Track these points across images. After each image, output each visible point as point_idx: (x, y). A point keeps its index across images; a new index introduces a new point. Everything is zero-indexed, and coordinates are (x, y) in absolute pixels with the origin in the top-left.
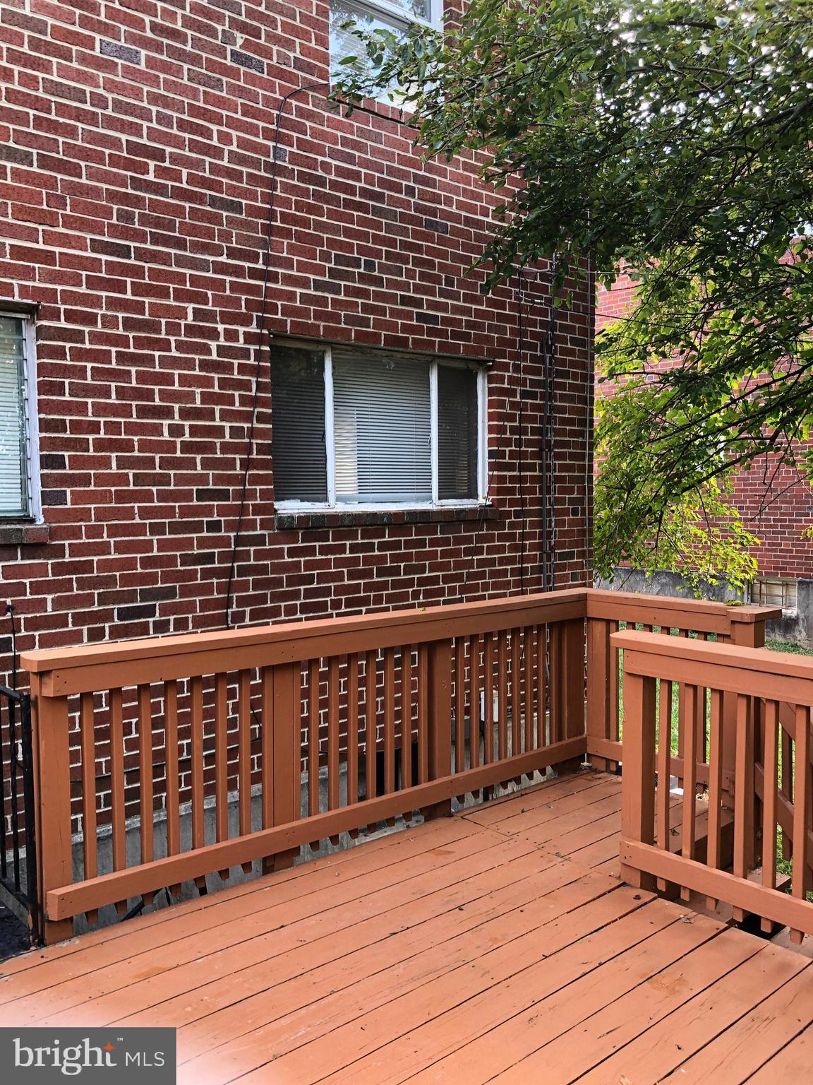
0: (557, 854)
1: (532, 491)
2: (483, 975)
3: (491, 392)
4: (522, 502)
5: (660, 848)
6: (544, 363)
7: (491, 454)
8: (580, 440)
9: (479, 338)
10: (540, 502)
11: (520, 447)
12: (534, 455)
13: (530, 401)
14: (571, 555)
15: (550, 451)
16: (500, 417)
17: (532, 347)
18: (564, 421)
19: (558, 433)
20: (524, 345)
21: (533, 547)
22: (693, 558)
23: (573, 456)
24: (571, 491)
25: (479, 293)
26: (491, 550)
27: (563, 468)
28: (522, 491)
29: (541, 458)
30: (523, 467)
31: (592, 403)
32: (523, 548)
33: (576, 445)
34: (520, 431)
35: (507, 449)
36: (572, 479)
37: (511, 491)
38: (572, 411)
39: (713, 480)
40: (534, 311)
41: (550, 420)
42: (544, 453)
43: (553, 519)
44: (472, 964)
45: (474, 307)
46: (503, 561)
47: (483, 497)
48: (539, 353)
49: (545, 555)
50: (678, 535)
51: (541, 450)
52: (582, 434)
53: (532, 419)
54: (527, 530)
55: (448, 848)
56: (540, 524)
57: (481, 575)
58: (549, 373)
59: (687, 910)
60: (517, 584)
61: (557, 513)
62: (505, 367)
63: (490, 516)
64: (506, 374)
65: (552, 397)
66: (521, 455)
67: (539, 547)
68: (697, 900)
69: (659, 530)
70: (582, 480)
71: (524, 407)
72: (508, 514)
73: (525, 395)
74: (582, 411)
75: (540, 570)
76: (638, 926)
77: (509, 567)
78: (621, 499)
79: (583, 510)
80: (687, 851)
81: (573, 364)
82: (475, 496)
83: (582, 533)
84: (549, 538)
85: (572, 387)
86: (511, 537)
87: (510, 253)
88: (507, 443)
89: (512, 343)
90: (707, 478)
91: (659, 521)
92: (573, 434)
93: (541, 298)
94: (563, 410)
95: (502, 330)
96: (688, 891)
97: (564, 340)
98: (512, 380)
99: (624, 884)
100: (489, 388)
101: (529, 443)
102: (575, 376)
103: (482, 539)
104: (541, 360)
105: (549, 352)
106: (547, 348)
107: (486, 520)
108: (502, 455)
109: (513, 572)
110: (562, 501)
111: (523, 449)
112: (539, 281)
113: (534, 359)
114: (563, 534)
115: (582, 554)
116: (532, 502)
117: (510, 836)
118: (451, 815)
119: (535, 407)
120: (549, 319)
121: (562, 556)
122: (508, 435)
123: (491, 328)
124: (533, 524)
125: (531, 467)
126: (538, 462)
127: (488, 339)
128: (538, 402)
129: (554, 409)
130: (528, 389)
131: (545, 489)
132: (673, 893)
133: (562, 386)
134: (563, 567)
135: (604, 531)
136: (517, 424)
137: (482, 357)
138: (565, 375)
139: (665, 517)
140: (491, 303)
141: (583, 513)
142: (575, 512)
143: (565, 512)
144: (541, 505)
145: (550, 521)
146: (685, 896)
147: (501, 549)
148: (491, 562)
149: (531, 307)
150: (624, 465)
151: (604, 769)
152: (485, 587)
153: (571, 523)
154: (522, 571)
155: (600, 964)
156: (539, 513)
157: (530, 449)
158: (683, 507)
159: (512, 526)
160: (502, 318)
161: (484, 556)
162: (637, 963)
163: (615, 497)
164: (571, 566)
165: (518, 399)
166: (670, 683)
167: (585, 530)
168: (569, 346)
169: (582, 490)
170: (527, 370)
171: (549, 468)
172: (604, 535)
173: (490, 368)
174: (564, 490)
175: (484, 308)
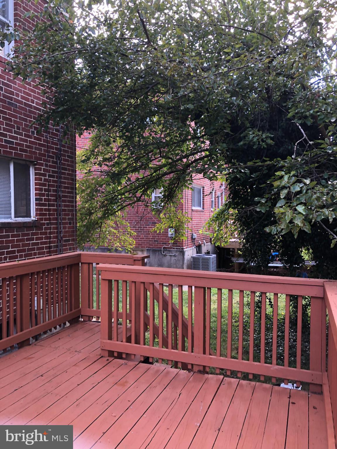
0: (76, 351)
1: (53, 215)
2: (56, 396)
3: (36, 174)
4: (50, 219)
5: (115, 341)
6: (57, 164)
7: (36, 199)
8: (72, 195)
9: (31, 152)
10: (56, 219)
11: (48, 197)
12: (54, 200)
13: (52, 179)
14: (69, 240)
15: (60, 199)
16: (40, 184)
17: (53, 157)
18: (65, 187)
19: (63, 192)
20: (49, 156)
21: (54, 237)
22: (113, 241)
23: (69, 201)
24: (68, 215)
25: (31, 134)
26: (37, 239)
27: (65, 206)
28: (49, 215)
29: (56, 202)
30: (49, 205)
31: (76, 181)
32: (50, 238)
33: (70, 197)
34: (48, 190)
35: (43, 198)
36: (69, 210)
37: (45, 215)
38: (68, 183)
39: (119, 212)
40: (53, 143)
41: (60, 187)
42: (58, 200)
43: (62, 226)
44: (51, 393)
45: (29, 139)
46: (42, 243)
47: (33, 217)
48: (55, 160)
49: (59, 241)
50: (107, 232)
51: (57, 198)
52: (72, 193)
53: (53, 186)
54: (52, 231)
55: (31, 356)
56: (57, 228)
57: (33, 249)
58: (59, 168)
59: (125, 361)
60: (48, 252)
61: (64, 224)
62: (42, 165)
63: (37, 225)
64: (42, 167)
65: (61, 178)
66: (49, 200)
67: (56, 237)
68: (128, 356)
69: (100, 231)
70: (72, 211)
71: (50, 181)
72: (44, 224)
73: (49, 176)
74: (72, 184)
75: (57, 246)
76: (109, 369)
77: (44, 246)
78: (86, 219)
79: (73, 223)
80: (124, 340)
81: (68, 165)
82: (30, 217)
83: (73, 232)
84: (60, 233)
85: (68, 174)
86: (45, 233)
87: (47, 121)
88: (43, 195)
89: (45, 155)
90: (117, 211)
91: (100, 227)
92: (68, 192)
93: (56, 138)
94: (65, 183)
95: (41, 150)
96: (125, 354)
97: (65, 156)
98: (44, 170)
99: (102, 357)
100: (35, 173)
101: (52, 196)
102: (69, 170)
103: (33, 234)
104: (56, 163)
105: (59, 160)
106: (58, 158)
107: (35, 226)
108: (41, 200)
109: (46, 248)
110: (65, 219)
111: (50, 198)
112: (54, 132)
113: (53, 162)
114: (66, 232)
115: (73, 240)
116: (54, 219)
117: (56, 348)
118: (30, 345)
119: (54, 181)
120: (59, 147)
121: (66, 241)
122: (43, 192)
123: (36, 148)
124: (54, 228)
125: (53, 205)
126: (55, 203)
127: (35, 153)
128: (55, 179)
129: (61, 182)
130: (51, 174)
131: (58, 214)
132: (120, 356)
133: (64, 174)
134: (66, 245)
135: (80, 231)
136: (47, 188)
137: (32, 160)
138: (65, 169)
139: (102, 225)
140: (35, 138)
141: (73, 224)
142: (70, 223)
143: (66, 223)
144: (57, 220)
145: (61, 227)
146: (124, 356)
147: (41, 238)
148: (37, 244)
149: (52, 142)
150: (87, 205)
151: (88, 320)
152: (35, 254)
153: (69, 228)
154: (50, 247)
155: (99, 383)
156: (56, 224)
157: (52, 198)
158: (109, 222)
159: (46, 229)
160: (40, 145)
161: (35, 241)
162: (111, 380)
163: (84, 218)
164: (69, 245)
165: (47, 178)
166: (118, 281)
167: (74, 231)
168: (67, 158)
169: (73, 215)
170: (51, 166)
171: (60, 206)
172: (80, 233)
173: (36, 165)
174: (65, 215)
175: (33, 140)
